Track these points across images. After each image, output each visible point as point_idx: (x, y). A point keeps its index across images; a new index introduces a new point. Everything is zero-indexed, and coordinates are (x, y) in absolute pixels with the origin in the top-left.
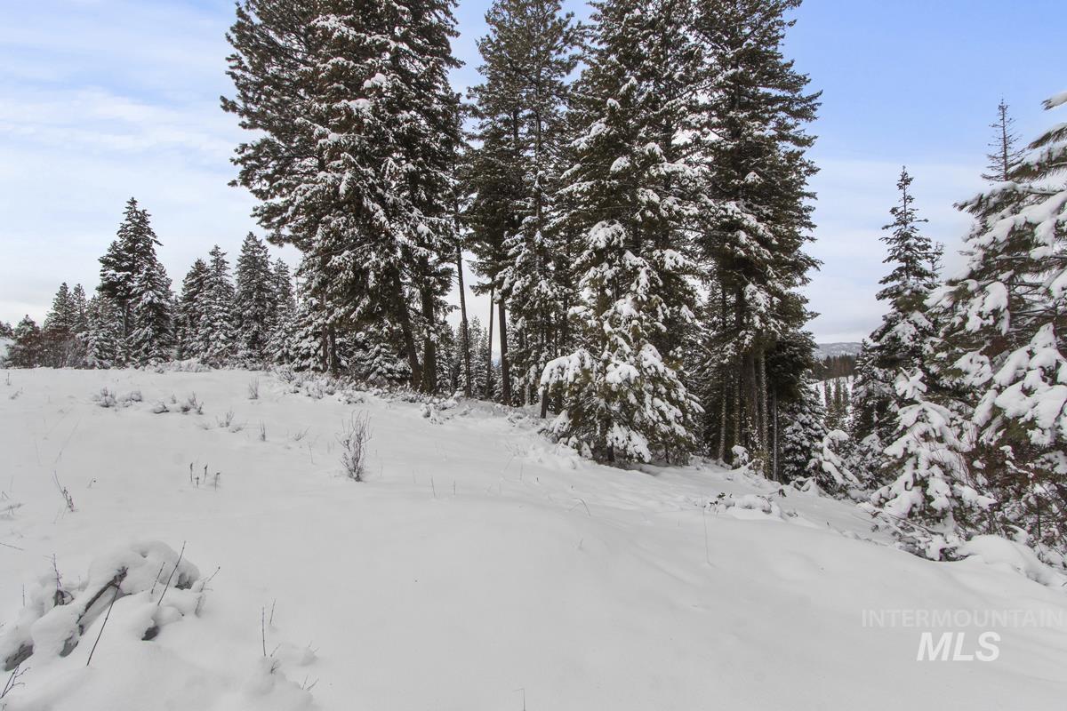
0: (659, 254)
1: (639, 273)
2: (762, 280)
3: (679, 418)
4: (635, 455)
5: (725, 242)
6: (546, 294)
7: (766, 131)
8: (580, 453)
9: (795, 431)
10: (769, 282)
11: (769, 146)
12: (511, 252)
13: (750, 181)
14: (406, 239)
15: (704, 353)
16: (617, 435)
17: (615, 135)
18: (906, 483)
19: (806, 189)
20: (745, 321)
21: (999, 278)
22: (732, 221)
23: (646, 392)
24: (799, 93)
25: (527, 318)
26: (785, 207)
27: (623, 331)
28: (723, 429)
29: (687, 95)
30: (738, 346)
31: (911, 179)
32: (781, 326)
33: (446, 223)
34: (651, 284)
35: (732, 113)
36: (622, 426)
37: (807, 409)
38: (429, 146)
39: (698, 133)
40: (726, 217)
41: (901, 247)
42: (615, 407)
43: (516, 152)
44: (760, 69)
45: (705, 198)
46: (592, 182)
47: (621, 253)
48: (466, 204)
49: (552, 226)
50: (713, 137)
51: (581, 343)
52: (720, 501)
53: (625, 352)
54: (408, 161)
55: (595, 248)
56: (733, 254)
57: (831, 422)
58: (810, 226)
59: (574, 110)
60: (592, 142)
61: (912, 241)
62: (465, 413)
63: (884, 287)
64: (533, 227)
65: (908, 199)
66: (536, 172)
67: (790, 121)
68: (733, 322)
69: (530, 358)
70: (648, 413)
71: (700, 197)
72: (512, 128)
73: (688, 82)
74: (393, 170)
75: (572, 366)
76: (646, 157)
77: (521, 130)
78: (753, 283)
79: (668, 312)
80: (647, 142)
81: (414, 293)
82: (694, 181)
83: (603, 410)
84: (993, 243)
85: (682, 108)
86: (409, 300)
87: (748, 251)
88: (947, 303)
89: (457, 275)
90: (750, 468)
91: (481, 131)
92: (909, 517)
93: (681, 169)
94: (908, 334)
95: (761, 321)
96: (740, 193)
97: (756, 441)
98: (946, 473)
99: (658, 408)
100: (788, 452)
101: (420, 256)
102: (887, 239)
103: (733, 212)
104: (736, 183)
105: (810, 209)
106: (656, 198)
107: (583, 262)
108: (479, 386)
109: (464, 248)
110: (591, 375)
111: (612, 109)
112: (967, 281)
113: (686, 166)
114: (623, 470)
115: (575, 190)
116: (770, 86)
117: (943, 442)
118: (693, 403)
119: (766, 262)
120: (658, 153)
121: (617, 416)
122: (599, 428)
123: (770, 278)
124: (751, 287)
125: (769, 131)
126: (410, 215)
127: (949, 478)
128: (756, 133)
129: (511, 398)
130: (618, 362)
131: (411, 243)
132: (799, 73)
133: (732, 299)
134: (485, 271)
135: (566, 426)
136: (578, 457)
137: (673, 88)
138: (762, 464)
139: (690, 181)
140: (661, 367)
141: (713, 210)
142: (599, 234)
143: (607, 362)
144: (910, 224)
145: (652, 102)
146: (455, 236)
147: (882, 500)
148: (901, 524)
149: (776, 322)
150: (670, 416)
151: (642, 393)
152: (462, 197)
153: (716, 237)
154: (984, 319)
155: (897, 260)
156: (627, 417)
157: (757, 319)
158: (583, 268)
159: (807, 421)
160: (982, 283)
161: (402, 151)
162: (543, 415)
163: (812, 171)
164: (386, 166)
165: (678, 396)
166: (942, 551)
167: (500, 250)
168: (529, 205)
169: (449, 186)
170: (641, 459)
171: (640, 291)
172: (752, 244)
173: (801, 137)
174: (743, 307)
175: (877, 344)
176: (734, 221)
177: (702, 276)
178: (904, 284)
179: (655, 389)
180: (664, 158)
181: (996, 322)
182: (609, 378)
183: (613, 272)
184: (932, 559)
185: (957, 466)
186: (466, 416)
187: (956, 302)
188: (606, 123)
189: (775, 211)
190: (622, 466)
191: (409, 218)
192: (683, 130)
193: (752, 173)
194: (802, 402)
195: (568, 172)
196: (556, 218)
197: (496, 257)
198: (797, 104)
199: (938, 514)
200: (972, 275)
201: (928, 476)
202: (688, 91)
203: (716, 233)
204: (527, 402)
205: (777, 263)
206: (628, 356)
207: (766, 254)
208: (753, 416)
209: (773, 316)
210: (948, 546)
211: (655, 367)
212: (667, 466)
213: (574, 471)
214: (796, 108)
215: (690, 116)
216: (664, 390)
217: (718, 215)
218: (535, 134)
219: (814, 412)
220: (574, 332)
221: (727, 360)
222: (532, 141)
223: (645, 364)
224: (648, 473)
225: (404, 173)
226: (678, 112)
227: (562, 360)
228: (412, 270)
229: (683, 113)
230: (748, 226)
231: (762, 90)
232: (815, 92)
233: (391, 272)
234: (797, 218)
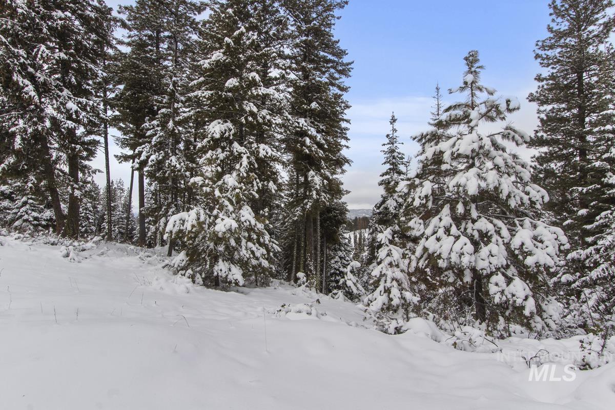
0: (256, 146)
1: (242, 158)
2: (318, 169)
3: (264, 255)
4: (233, 281)
5: (297, 143)
6: (175, 167)
7: (323, 79)
8: (194, 282)
9: (336, 262)
10: (322, 171)
11: (325, 88)
12: (149, 133)
13: (313, 107)
14: (55, 113)
15: (285, 213)
16: (221, 267)
17: (229, 62)
18: (381, 291)
19: (345, 117)
20: (308, 193)
21: (429, 178)
22: (302, 130)
23: (242, 238)
24: (342, 59)
25: (159, 183)
26: (332, 126)
27: (229, 196)
28: (294, 262)
29: (277, 46)
30: (303, 209)
31: (396, 120)
32: (328, 198)
33: (93, 105)
34: (250, 166)
35: (304, 64)
36: (225, 261)
37: (343, 249)
38: (81, 42)
39: (284, 72)
40: (299, 127)
41: (390, 157)
42: (221, 248)
43: (157, 60)
44: (320, 41)
45: (287, 114)
46: (212, 92)
47: (231, 143)
48: (114, 92)
49: (181, 118)
50: (292, 76)
51: (202, 203)
52: (282, 309)
53: (229, 211)
54: (61, 50)
55: (212, 138)
56: (302, 151)
57: (356, 256)
58: (347, 139)
59: (201, 40)
60: (213, 64)
61: (396, 154)
62: (103, 254)
63: (382, 178)
64: (167, 117)
65: (394, 130)
66: (171, 78)
67: (337, 75)
68: (302, 194)
69: (161, 213)
70: (244, 252)
71: (283, 112)
72: (154, 43)
73: (278, 39)
74: (44, 55)
75: (190, 219)
76: (250, 81)
77: (161, 45)
78: (313, 170)
79: (260, 185)
80: (251, 71)
81: (61, 156)
82: (280, 102)
83: (212, 251)
84: (426, 160)
85: (274, 54)
86: (56, 162)
87: (311, 150)
88: (406, 191)
89: (103, 145)
90: (307, 286)
91: (129, 40)
92: (382, 311)
93: (272, 93)
94: (392, 206)
95: (316, 194)
96: (308, 113)
97: (312, 269)
98: (399, 285)
99: (250, 248)
100: (332, 275)
101: (68, 128)
102: (384, 151)
103: (303, 125)
104: (305, 107)
105: (346, 129)
106: (255, 109)
107: (203, 146)
108: (120, 232)
109: (110, 125)
110: (204, 226)
111: (228, 45)
112: (415, 179)
113: (275, 92)
114: (224, 292)
115: (200, 96)
116: (326, 52)
117: (398, 268)
118: (274, 245)
119: (321, 158)
120: (257, 80)
121: (223, 255)
122: (208, 263)
123: (323, 168)
124: (312, 173)
125: (324, 79)
126: (60, 93)
127: (400, 287)
128: (318, 79)
129: (146, 242)
130: (224, 217)
131: (60, 117)
132: (342, 48)
133: (302, 179)
134: (128, 145)
135: (184, 262)
136: (191, 284)
137: (269, 41)
138: (315, 283)
139: (278, 102)
140: (253, 222)
141: (291, 122)
142: (216, 128)
143: (216, 217)
144: (395, 145)
145: (255, 46)
146: (102, 115)
147: (369, 302)
148: (377, 315)
149: (325, 195)
150: (258, 254)
151: (240, 238)
152: (111, 86)
153: (293, 139)
154: (421, 200)
155: (388, 164)
156: (229, 255)
157: (314, 193)
158: (204, 150)
159: (343, 256)
160: (422, 181)
161: (55, 42)
162: (170, 254)
163: (348, 107)
164: (38, 51)
165: (264, 241)
166: (396, 328)
167: (142, 130)
168: (164, 101)
169: (98, 76)
170: (237, 284)
171: (242, 170)
172: (313, 146)
173: (342, 86)
174: (307, 185)
175: (378, 211)
176: (304, 131)
177: (283, 163)
178: (391, 177)
179: (250, 236)
180: (262, 84)
181: (427, 202)
182: (217, 228)
183: (224, 156)
184: (391, 334)
185: (404, 281)
186: (102, 256)
187: (410, 190)
188: (224, 53)
189: (327, 128)
190: (225, 289)
191: (59, 97)
192: (275, 68)
193: (315, 103)
194: (340, 244)
195: (195, 82)
196: (186, 112)
197: (136, 135)
198: (340, 66)
199: (395, 308)
200: (418, 176)
201: (391, 287)
202: (278, 44)
203: (293, 137)
204: (158, 245)
205: (327, 159)
206: (231, 214)
207: (321, 153)
208: (311, 253)
209: (324, 192)
210: (398, 326)
211: (249, 222)
212: (255, 288)
213: (188, 295)
214: (340, 68)
215: (279, 61)
216: (255, 237)
217: (294, 125)
218: (173, 51)
219: (347, 250)
220: (198, 195)
221: (296, 218)
222: (170, 55)
223: (243, 219)
224: (242, 293)
225: (56, 60)
226: (272, 56)
227: (183, 215)
228: (60, 138)
229: (274, 57)
230: (311, 135)
231: (322, 53)
232: (350, 61)
233: (39, 138)
234: (340, 133)
